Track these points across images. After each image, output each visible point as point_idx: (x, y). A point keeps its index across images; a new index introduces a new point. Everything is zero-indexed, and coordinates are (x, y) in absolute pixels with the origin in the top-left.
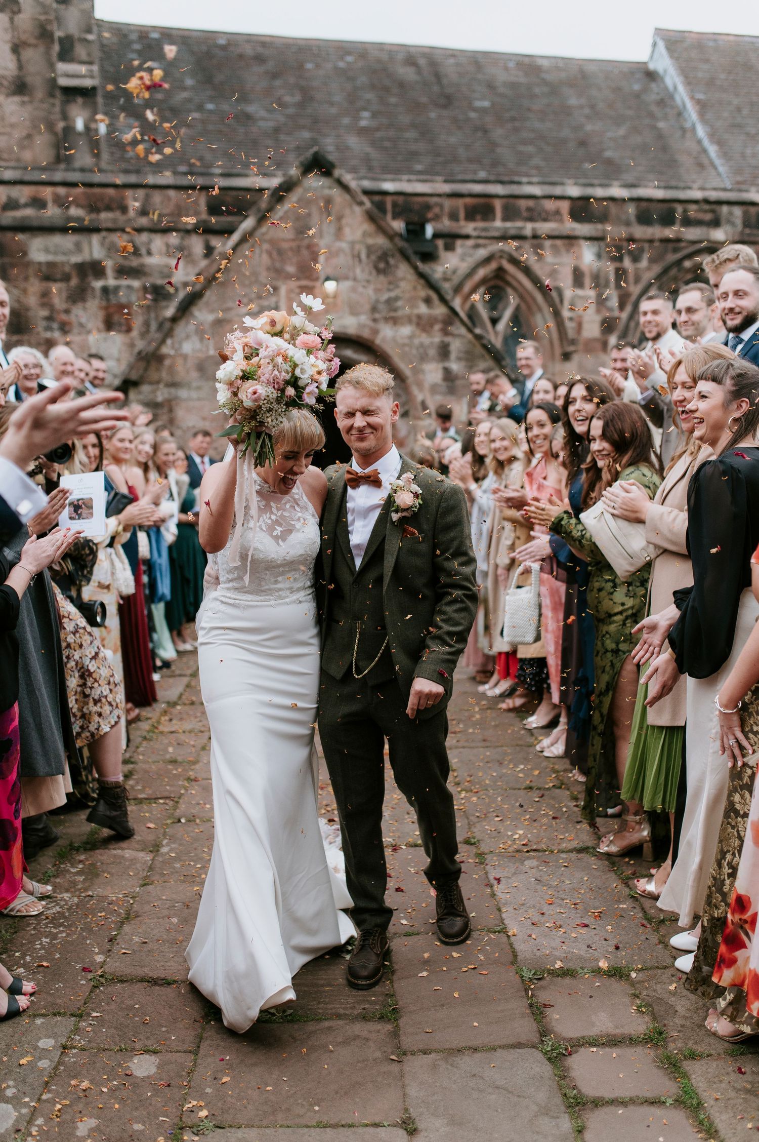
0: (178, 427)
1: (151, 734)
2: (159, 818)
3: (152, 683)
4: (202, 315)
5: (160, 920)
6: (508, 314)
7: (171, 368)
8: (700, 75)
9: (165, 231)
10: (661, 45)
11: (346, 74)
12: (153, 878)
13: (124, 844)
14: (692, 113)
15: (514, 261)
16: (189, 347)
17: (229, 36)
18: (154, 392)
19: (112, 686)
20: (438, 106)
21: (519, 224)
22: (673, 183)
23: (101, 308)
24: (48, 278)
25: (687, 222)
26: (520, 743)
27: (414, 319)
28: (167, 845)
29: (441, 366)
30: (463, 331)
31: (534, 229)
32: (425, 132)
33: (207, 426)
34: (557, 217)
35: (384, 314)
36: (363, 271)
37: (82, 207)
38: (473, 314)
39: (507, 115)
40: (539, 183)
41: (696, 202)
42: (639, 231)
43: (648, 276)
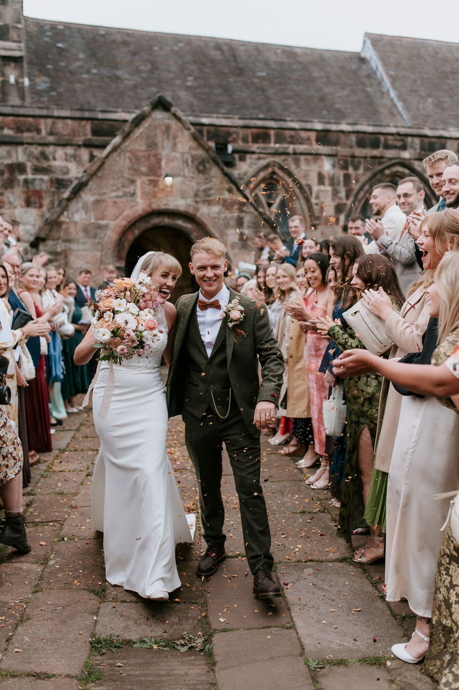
0: (71, 268)
1: (46, 473)
2: (49, 537)
3: (49, 436)
4: (87, 197)
5: (45, 622)
6: (278, 201)
7: (66, 230)
8: (392, 60)
9: (64, 145)
10: (368, 42)
11: (178, 54)
12: (42, 586)
13: (23, 559)
14: (387, 83)
15: (281, 168)
16: (77, 217)
17: (106, 29)
18: (56, 245)
19: (16, 446)
20: (234, 74)
21: (285, 145)
22: (378, 123)
23: (23, 192)
25: (387, 147)
26: (295, 478)
27: (221, 201)
28: (54, 558)
29: (238, 231)
30: (252, 209)
31: (294, 149)
32: (227, 90)
33: (89, 267)
34: (308, 142)
35: (202, 198)
36: (189, 171)
37: (12, 129)
38: (257, 199)
39: (277, 81)
40: (297, 121)
41: (392, 134)
42: (358, 152)
43: (363, 179)
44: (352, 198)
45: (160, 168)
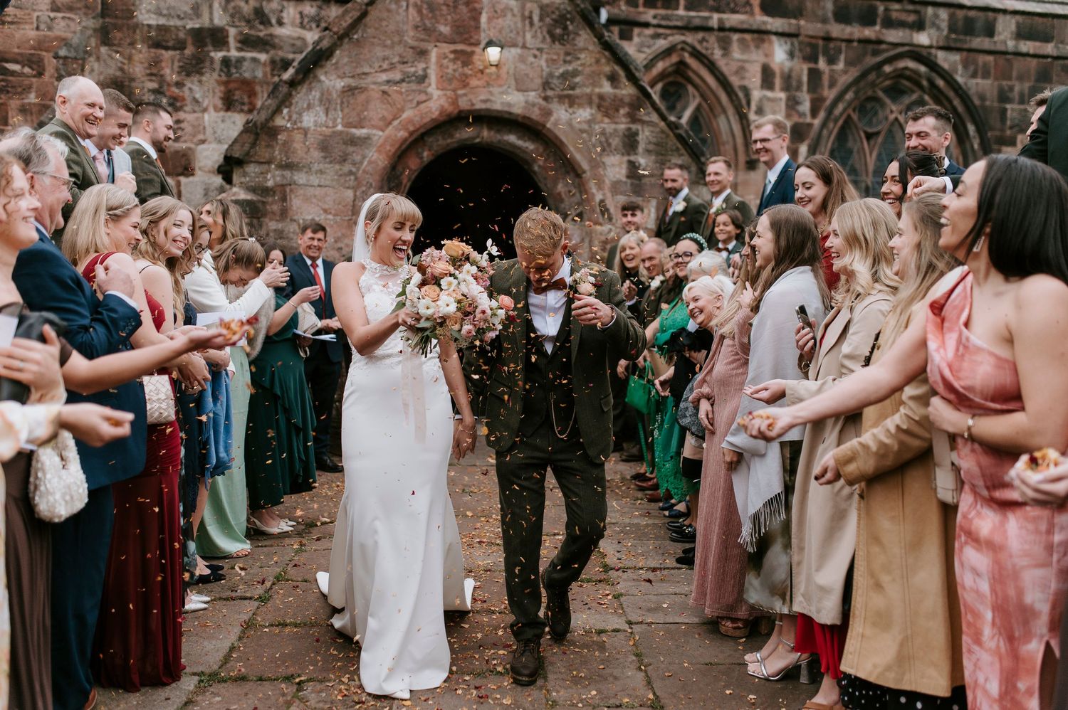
4: (330, 80)
7: (286, 145)
15: (697, 54)
16: (308, 120)
18: (264, 174)
21: (706, 14)
23: (219, 83)
24: (157, 45)
25: (889, 23)
27: (596, 100)
29: (626, 158)
30: (654, 117)
31: (720, 21)
33: (329, 219)
34: (748, 9)
35: (558, 92)
36: (534, 37)
42: (837, 30)
43: (844, 80)
44: (822, 114)
45: (478, 28)
